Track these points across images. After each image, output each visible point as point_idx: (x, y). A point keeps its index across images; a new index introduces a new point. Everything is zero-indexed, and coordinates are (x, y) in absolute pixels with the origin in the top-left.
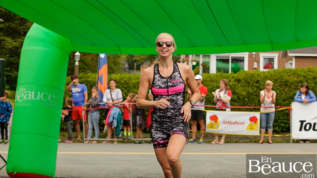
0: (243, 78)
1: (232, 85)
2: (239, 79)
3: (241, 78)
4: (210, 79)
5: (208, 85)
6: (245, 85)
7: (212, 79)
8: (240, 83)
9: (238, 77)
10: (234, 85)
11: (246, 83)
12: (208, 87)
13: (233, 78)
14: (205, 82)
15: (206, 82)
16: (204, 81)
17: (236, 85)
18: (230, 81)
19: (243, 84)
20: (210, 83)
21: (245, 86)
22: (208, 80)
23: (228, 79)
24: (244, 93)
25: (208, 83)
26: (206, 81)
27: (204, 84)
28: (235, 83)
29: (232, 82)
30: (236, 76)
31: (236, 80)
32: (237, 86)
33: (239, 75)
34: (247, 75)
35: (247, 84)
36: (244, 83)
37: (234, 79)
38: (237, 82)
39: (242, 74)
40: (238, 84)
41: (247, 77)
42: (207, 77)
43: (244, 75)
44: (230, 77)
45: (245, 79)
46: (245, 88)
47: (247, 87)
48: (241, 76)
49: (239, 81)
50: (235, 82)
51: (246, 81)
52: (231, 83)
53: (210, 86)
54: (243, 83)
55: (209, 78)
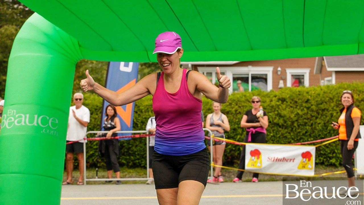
0: (288, 96)
1: (274, 105)
2: (282, 98)
3: (286, 96)
4: (246, 99)
5: (243, 106)
6: (291, 105)
7: (248, 98)
8: (285, 103)
9: (282, 96)
10: (277, 106)
11: (293, 102)
12: (243, 108)
13: (275, 96)
14: (239, 103)
15: (241, 103)
16: (238, 101)
17: (280, 105)
18: (271, 101)
19: (289, 105)
20: (245, 104)
21: (291, 107)
22: (243, 99)
23: (269, 98)
24: (293, 116)
25: (243, 104)
26: (240, 101)
27: (238, 105)
28: (278, 103)
29: (274, 101)
30: (279, 95)
31: (279, 99)
32: (282, 107)
33: (283, 92)
34: (293, 93)
35: (294, 104)
36: (291, 103)
37: (277, 98)
38: (280, 102)
39: (286, 92)
40: (282, 105)
41: (294, 95)
42: (241, 96)
43: (289, 93)
44: (272, 96)
45: (292, 98)
46: (292, 109)
47: (294, 108)
48: (286, 95)
49: (283, 100)
50: (278, 101)
51: (293, 100)
52: (273, 103)
53: (245, 108)
54: (289, 103)
55: (244, 97)
